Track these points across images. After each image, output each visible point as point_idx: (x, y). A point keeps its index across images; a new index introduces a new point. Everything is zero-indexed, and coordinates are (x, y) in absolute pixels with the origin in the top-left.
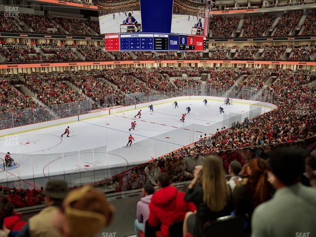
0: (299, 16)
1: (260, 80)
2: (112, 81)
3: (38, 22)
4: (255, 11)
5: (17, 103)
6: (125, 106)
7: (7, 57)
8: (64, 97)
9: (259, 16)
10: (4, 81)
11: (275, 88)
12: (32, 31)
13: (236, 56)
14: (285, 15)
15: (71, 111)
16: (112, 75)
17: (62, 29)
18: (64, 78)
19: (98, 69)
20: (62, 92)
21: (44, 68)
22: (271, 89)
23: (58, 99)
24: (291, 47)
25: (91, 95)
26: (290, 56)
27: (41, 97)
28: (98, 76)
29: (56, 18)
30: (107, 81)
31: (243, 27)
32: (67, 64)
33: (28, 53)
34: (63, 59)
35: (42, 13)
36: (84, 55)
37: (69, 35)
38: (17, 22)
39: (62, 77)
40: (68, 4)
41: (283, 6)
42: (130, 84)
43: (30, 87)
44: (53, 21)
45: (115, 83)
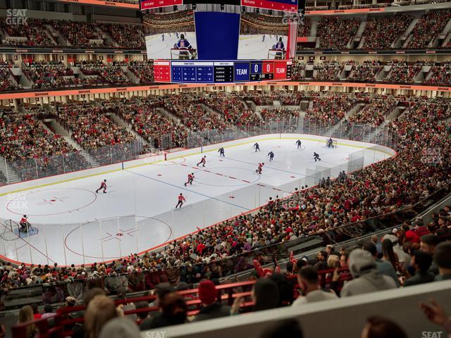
0: (445, 18)
1: (380, 112)
2: (174, 113)
3: (77, 31)
4: (382, 10)
5: (45, 145)
6: (187, 148)
7: (35, 81)
8: (106, 136)
9: (389, 17)
10: (30, 114)
11: (399, 125)
12: (69, 44)
13: (351, 75)
14: (425, 16)
15: (114, 156)
16: (175, 103)
17: (110, 40)
18: (110, 109)
19: (157, 94)
20: (104, 130)
21: (84, 95)
22: (394, 126)
23: (98, 140)
24: (431, 63)
25: (144, 134)
26: (427, 78)
27: (76, 136)
28: (155, 106)
29: (102, 24)
30: (166, 112)
31: (364, 34)
32: (114, 90)
33: (64, 75)
34: (109, 82)
35: (83, 18)
36: (138, 76)
37: (119, 49)
38: (50, 32)
39: (107, 108)
40: (118, 5)
41: (422, 4)
42: (198, 117)
43: (63, 122)
44: (98, 29)
45: (178, 116)
